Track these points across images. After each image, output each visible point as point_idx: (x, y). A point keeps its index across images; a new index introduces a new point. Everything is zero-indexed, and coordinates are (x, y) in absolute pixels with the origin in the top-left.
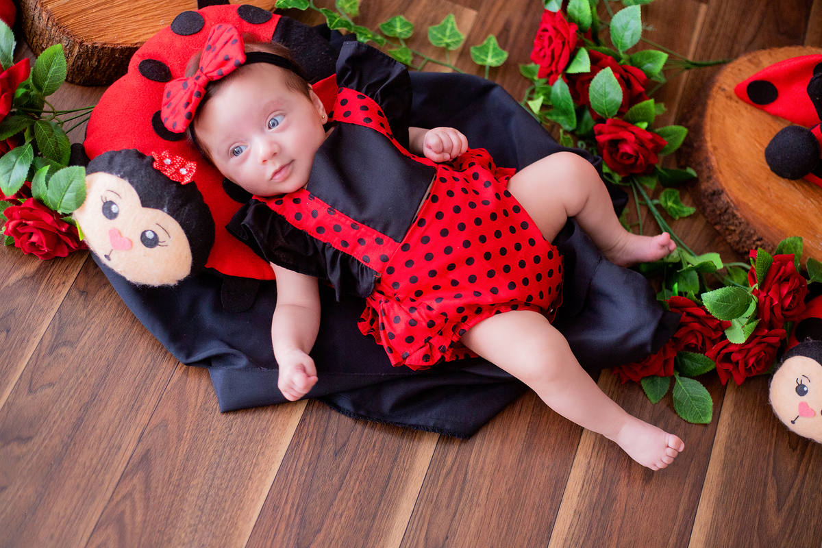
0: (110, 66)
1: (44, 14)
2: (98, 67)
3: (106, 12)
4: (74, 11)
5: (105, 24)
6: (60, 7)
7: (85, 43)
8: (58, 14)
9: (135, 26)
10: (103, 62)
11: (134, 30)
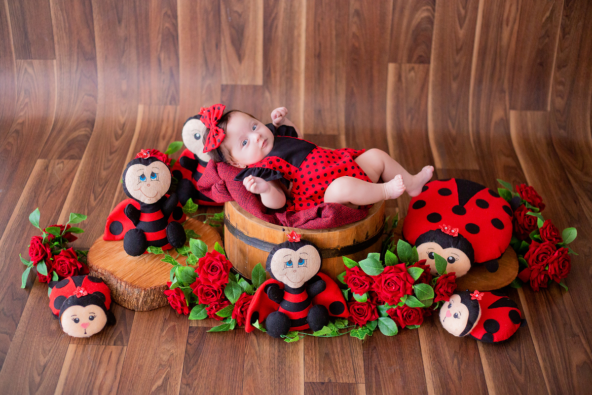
0: (159, 297)
1: (123, 284)
2: (154, 299)
3: (150, 275)
4: (136, 278)
5: (152, 280)
6: (129, 279)
7: (147, 289)
8: (130, 281)
9: (165, 277)
10: (155, 296)
11: (165, 279)
